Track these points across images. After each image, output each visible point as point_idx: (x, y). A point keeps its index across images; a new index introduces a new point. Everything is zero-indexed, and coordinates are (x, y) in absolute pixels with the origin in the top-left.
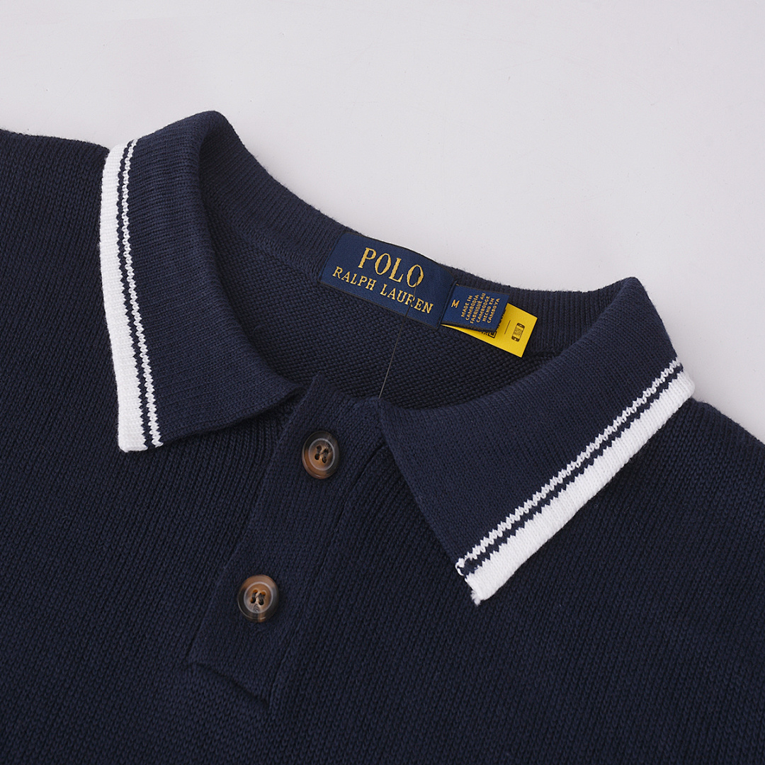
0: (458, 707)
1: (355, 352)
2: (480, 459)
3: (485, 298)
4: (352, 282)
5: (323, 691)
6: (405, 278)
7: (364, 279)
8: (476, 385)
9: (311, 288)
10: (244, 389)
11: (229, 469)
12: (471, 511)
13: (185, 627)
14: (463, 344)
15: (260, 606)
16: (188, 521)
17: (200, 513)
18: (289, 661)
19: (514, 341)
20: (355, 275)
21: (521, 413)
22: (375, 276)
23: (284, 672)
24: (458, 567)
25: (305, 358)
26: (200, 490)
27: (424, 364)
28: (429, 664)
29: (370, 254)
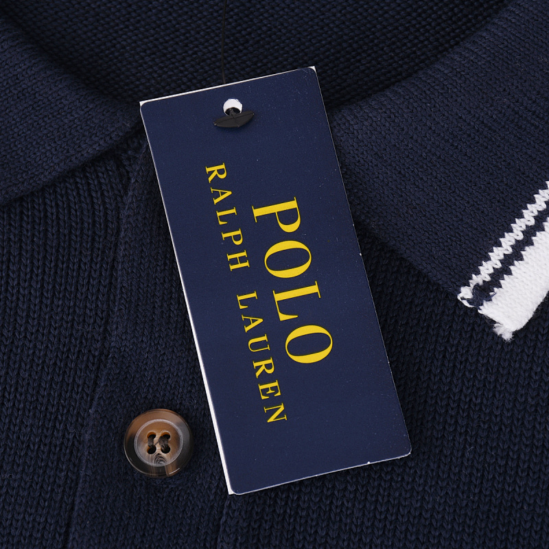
0: (515, 481)
2: (457, 147)
5: (296, 534)
10: (56, 126)
11: (58, 251)
12: (462, 220)
13: (49, 506)
15: (164, 455)
16: (13, 342)
17: (29, 327)
18: (232, 518)
21: (507, 68)
23: (228, 535)
24: (463, 299)
26: (18, 291)
28: (454, 440)
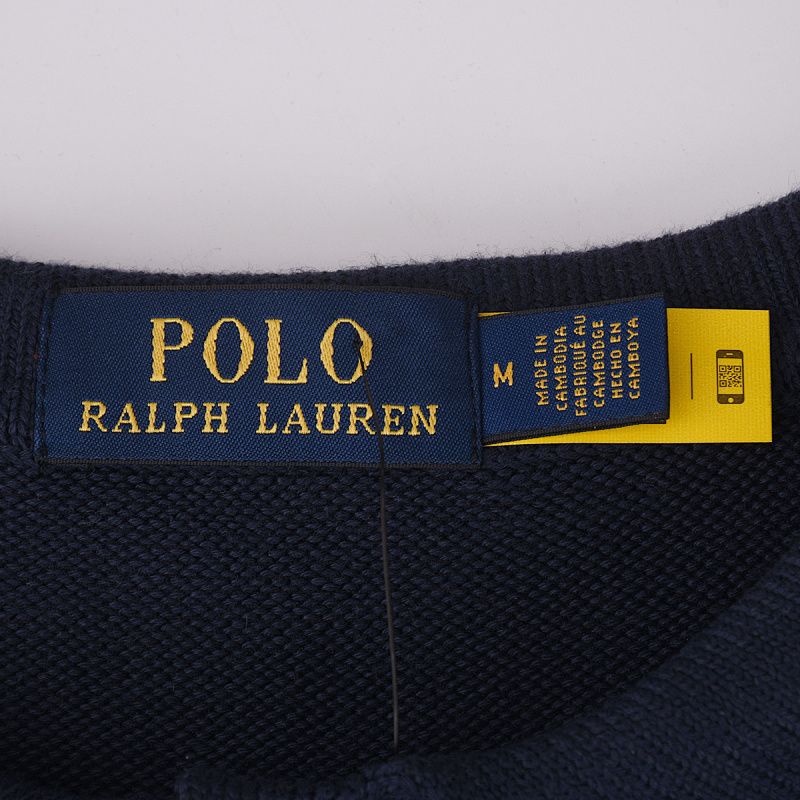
1: (248, 610)
3: (589, 330)
4: (151, 429)
6: (316, 367)
7: (187, 410)
8: (661, 556)
9: (24, 485)
14: (573, 469)
19: (731, 408)
20: (153, 407)
22: (217, 392)
25: (96, 682)
27: (477, 565)
29: (173, 334)
